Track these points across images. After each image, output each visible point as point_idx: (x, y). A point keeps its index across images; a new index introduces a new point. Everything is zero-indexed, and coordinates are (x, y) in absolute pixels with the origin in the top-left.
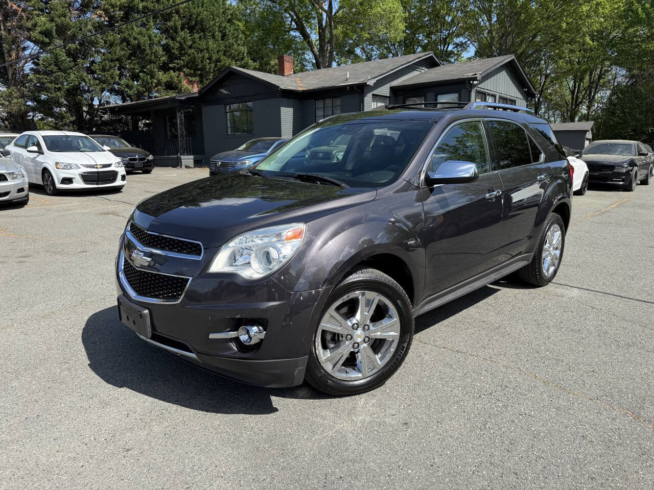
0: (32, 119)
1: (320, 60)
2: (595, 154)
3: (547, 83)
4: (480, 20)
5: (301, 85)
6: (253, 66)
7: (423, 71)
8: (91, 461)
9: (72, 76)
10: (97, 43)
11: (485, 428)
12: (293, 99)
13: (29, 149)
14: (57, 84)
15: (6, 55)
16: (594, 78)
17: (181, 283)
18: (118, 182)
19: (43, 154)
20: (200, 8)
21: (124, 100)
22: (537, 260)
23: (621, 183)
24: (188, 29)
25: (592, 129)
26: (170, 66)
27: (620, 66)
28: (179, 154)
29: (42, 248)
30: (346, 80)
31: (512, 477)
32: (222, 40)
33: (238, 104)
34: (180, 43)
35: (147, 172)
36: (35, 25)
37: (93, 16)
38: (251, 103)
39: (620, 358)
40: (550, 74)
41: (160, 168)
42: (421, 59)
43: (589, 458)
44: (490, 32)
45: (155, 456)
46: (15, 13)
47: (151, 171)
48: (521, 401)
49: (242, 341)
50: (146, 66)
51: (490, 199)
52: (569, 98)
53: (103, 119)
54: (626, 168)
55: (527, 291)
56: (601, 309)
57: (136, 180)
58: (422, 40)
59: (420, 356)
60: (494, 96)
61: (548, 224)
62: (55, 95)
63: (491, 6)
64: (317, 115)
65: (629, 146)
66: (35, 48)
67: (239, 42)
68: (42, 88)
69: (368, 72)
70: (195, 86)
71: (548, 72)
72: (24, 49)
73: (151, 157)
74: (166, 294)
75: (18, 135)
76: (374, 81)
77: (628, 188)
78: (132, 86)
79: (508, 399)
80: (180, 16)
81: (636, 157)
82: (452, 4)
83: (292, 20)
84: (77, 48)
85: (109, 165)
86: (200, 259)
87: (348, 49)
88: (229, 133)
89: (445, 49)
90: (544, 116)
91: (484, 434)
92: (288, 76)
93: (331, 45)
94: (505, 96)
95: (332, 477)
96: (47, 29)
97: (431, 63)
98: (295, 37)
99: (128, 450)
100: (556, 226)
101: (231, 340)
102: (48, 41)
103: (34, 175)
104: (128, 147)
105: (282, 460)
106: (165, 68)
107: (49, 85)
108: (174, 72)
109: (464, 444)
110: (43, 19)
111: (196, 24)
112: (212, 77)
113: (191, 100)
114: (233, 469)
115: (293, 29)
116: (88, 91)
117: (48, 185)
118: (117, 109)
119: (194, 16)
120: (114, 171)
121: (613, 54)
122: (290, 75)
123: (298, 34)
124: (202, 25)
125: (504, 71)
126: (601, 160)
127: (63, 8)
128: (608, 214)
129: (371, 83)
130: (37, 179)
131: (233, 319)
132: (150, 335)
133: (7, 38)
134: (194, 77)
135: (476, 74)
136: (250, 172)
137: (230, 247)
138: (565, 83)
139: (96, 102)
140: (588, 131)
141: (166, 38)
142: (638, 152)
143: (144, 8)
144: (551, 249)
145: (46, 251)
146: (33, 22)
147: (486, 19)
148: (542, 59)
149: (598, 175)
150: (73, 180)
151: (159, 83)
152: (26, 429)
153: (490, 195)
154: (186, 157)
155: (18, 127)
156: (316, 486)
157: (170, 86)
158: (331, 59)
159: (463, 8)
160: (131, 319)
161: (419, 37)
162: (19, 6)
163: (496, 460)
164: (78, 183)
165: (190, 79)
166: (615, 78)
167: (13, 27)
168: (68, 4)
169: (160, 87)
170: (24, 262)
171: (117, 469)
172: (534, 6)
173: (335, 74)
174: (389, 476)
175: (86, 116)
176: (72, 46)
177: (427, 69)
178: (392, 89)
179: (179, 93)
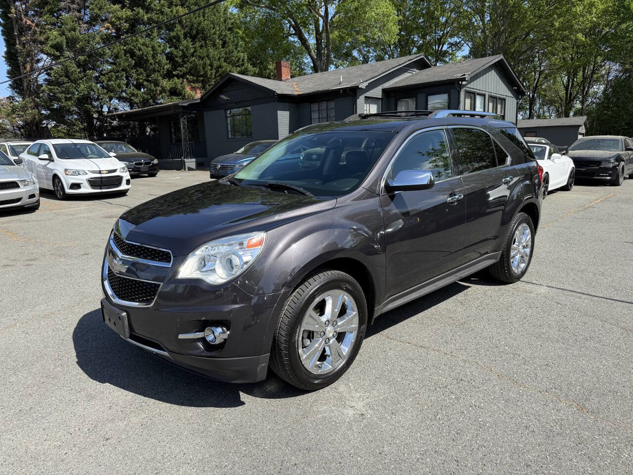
0: (47, 127)
1: (318, 63)
2: (582, 150)
3: (541, 79)
4: (474, 20)
5: (297, 89)
6: (252, 71)
7: (414, 73)
8: (74, 449)
9: (82, 86)
10: (104, 54)
11: (435, 420)
12: (289, 103)
13: (41, 157)
14: (68, 94)
15: (21, 68)
16: (587, 73)
17: (154, 288)
18: (123, 187)
19: (53, 161)
20: (201, 17)
21: (132, 107)
22: (505, 258)
23: (608, 178)
24: (190, 38)
25: (585, 124)
26: (174, 73)
27: (613, 61)
28: (183, 158)
29: (49, 251)
30: (340, 83)
31: (454, 465)
32: (223, 47)
33: (238, 109)
34: (182, 51)
35: (153, 175)
36: (47, 39)
37: (101, 29)
38: (250, 108)
39: (575, 352)
40: (544, 70)
41: (165, 171)
42: (412, 61)
43: (529, 447)
44: (483, 31)
45: (131, 444)
46: (29, 28)
47: (156, 174)
48: (473, 394)
49: (208, 341)
50: (151, 75)
51: (452, 203)
52: (562, 93)
53: (113, 124)
54: (613, 163)
55: (497, 288)
56: (566, 305)
57: (142, 183)
58: (417, 41)
59: (385, 351)
60: (484, 95)
61: (515, 224)
62: (65, 104)
63: (483, 6)
64: (312, 118)
65: (616, 142)
66: (47, 60)
67: (238, 49)
68: (54, 98)
69: (361, 76)
70: (198, 91)
71: (542, 68)
72: (38, 61)
73: (156, 161)
74: (141, 298)
75: (31, 143)
76: (366, 84)
77: (615, 183)
78: (137, 94)
79: (461, 392)
80: (182, 26)
81: (623, 152)
82: (446, 6)
83: (290, 26)
84: (86, 60)
85: (115, 171)
86: (170, 266)
87: (346, 52)
88: (230, 136)
89: (440, 49)
90: (539, 111)
91: (433, 424)
92: (285, 80)
93: (328, 49)
94: (495, 95)
95: (288, 463)
96: (58, 43)
97: (422, 65)
98: (294, 42)
99: (107, 439)
100: (525, 225)
101: (199, 340)
102: (59, 54)
103: (45, 181)
104: (134, 151)
105: (244, 449)
106: (169, 75)
107: (60, 95)
108: (178, 79)
109: (413, 434)
110: (55, 33)
111: (197, 33)
112: (213, 83)
113: (193, 106)
114: (200, 456)
115: (291, 35)
116: (98, 99)
117: (58, 190)
118: (124, 116)
119: (195, 25)
120: (119, 176)
121: (606, 49)
122: (288, 79)
123: (296, 39)
124: (203, 34)
125: (493, 71)
126: (588, 156)
127: (73, 22)
128: (591, 209)
129: (363, 86)
130: (48, 185)
131: (200, 321)
132: (128, 335)
133: (22, 52)
134: (197, 83)
135: (464, 75)
136: (229, 181)
137: (196, 255)
138: (559, 79)
139: (105, 109)
140: (581, 126)
141: (170, 47)
142: (626, 147)
143: (149, 19)
144: (521, 247)
145: (52, 255)
146: (46, 36)
147: (479, 18)
148: (535, 57)
149: (585, 171)
150: (81, 185)
151: (163, 90)
152: (19, 420)
153: (452, 199)
154: (190, 160)
155: (33, 134)
156: (272, 472)
157: (174, 92)
158: (329, 62)
159: (456, 10)
160: (112, 321)
161: (414, 38)
162: (33, 22)
163: (440, 449)
164: (85, 188)
165: (193, 85)
166: (609, 73)
167: (28, 42)
168: (77, 18)
169: (164, 94)
170: (31, 265)
171: (96, 456)
172: (526, 5)
173: (330, 78)
174: (340, 463)
175: (97, 123)
176: (82, 58)
177: (418, 71)
178: (384, 91)
179: (183, 99)
